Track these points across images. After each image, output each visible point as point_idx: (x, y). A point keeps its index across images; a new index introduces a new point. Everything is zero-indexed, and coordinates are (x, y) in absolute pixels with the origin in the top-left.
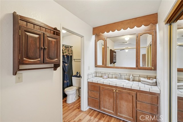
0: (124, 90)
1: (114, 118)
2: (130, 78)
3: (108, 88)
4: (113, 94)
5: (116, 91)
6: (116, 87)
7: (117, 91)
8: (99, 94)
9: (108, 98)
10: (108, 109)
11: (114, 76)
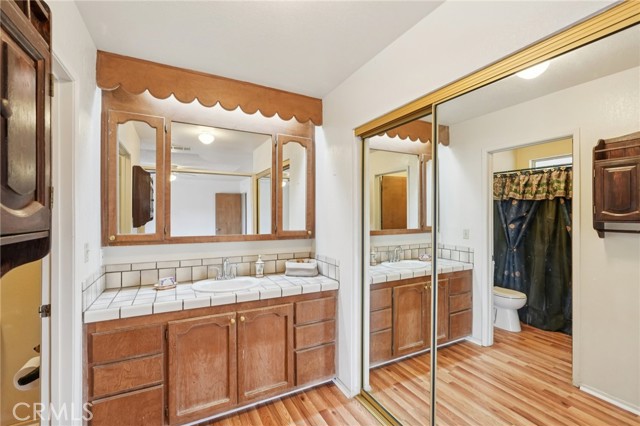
0: (262, 309)
1: (228, 420)
2: (258, 267)
3: (208, 320)
4: (225, 334)
5: (238, 318)
6: (237, 306)
7: (243, 318)
8: (161, 362)
9: (205, 360)
10: (208, 400)
11: (197, 273)
